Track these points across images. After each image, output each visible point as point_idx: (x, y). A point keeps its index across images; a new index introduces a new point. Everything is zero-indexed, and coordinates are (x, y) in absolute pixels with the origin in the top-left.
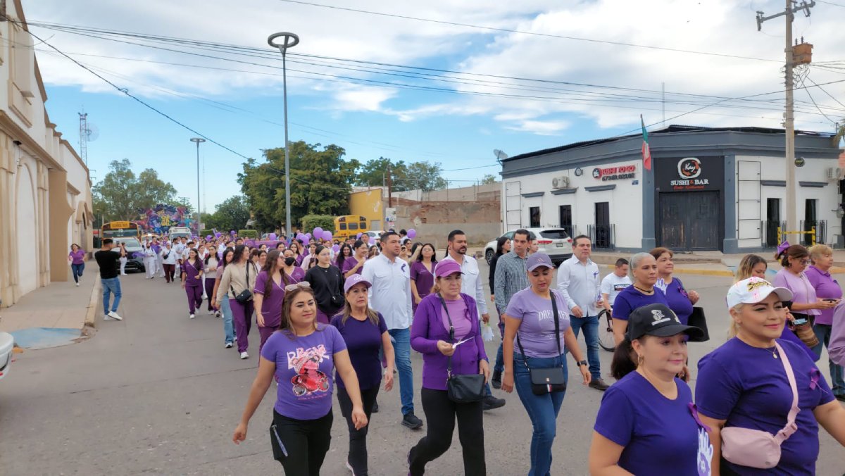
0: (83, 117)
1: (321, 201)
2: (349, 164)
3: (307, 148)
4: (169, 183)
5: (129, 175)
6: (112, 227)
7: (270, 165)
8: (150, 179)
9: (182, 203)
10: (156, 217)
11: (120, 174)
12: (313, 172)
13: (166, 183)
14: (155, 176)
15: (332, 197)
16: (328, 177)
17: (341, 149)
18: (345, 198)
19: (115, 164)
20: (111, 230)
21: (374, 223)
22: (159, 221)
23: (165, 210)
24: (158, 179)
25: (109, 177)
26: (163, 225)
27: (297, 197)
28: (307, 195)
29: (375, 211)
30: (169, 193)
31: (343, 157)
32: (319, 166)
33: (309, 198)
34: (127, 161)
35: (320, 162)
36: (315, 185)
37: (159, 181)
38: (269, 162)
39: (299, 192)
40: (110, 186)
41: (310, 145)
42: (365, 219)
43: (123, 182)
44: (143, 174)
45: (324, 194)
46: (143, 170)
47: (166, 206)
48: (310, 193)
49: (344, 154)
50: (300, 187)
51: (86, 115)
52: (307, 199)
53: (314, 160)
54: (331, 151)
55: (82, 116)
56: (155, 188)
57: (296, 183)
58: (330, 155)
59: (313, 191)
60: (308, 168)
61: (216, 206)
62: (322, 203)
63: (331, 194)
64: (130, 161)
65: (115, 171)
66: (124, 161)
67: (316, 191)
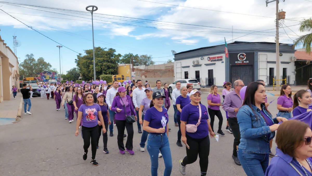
0: (15, 37)
1: (107, 69)
2: (117, 55)
3: (101, 49)
4: (49, 63)
5: (33, 60)
6: (27, 80)
7: (87, 56)
8: (41, 61)
9: (54, 71)
10: (44, 76)
11: (30, 59)
12: (104, 58)
13: (47, 63)
14: (43, 60)
15: (111, 68)
16: (109, 60)
17: (114, 50)
18: (116, 68)
19: (28, 55)
20: (27, 81)
21: (127, 77)
22: (45, 77)
23: (47, 73)
24: (45, 61)
25: (25, 61)
26: (47, 79)
27: (97, 68)
28: (102, 67)
29: (128, 73)
30: (49, 67)
31: (115, 53)
32: (106, 56)
33: (103, 68)
34: (32, 55)
35: (106, 55)
36: (105, 63)
37: (45, 62)
38: (87, 55)
39: (98, 66)
40: (26, 64)
41: (103, 48)
42: (124, 76)
43: (31, 63)
44: (38, 60)
45: (108, 67)
46: (39, 58)
47: (48, 72)
48: (103, 66)
49: (116, 52)
50: (99, 64)
51: (16, 37)
52: (101, 69)
53: (104, 54)
54: (111, 50)
55: (14, 37)
56: (43, 65)
57: (98, 63)
58: (110, 52)
59: (104, 66)
60: (102, 57)
61: (67, 72)
62: (107, 70)
63: (111, 67)
64: (33, 54)
65: (28, 58)
66: (31, 54)
67: (105, 66)
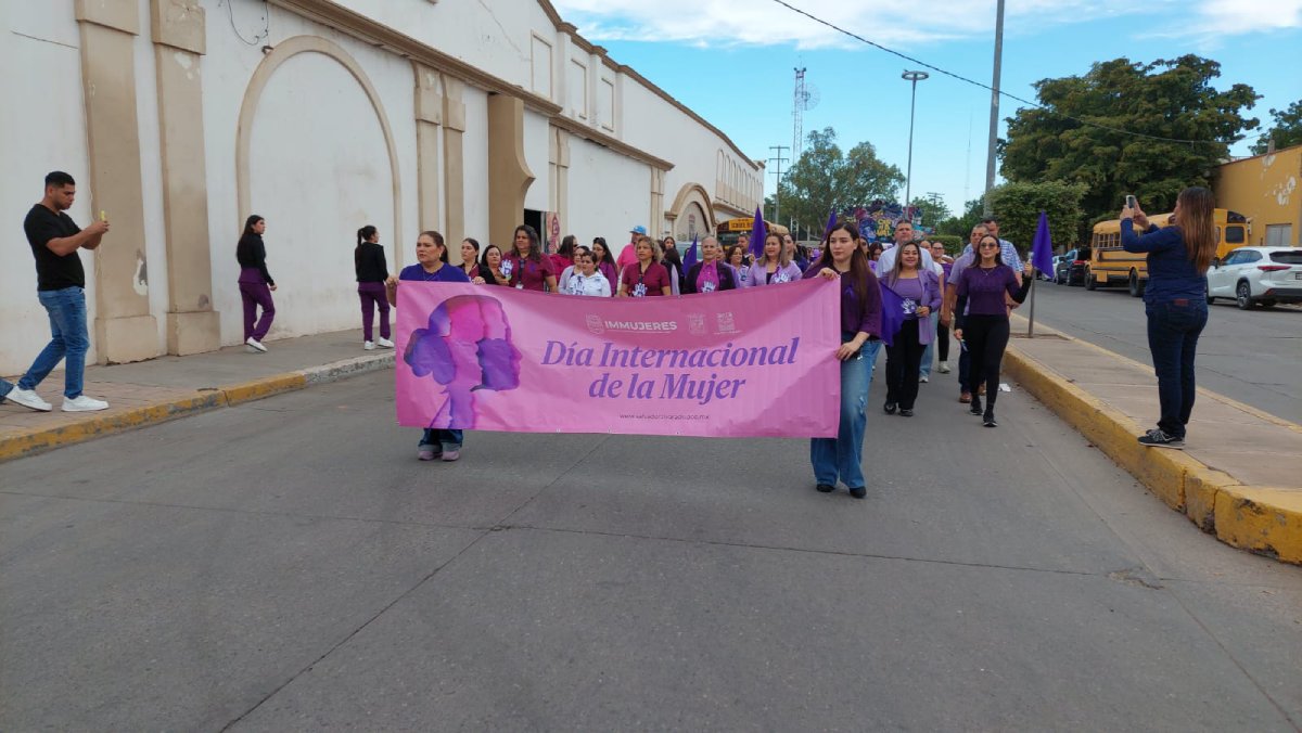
0: (800, 73)
1: (1145, 180)
2: (1227, 95)
3: (1131, 70)
4: (895, 166)
5: (835, 153)
7: (1042, 113)
8: (865, 160)
9: (932, 203)
10: (870, 221)
11: (820, 152)
12: (1132, 117)
13: (890, 165)
14: (872, 155)
15: (1170, 174)
16: (1166, 128)
17: (1210, 63)
18: (1207, 174)
19: (814, 135)
21: (1273, 231)
22: (874, 228)
23: (885, 211)
24: (876, 158)
25: (805, 157)
26: (880, 234)
27: (1088, 173)
28: (1113, 169)
29: (1281, 201)
30: (894, 182)
31: (1213, 82)
32: (1146, 105)
33: (1117, 176)
34: (830, 131)
35: (1152, 97)
36: (1130, 148)
37: (878, 162)
38: (1050, 108)
39: (1095, 163)
40: (805, 173)
41: (1139, 64)
42: (1242, 219)
43: (824, 164)
44: (854, 152)
45: (1153, 166)
46: (855, 145)
47: (886, 203)
48: (1120, 164)
49: (1218, 74)
50: (1098, 150)
51: (805, 70)
52: (1109, 178)
53: (1139, 93)
54: (1184, 68)
55: (798, 72)
56: (873, 174)
57: (1091, 144)
58: (1177, 77)
59: (1128, 159)
60: (1123, 112)
62: (1145, 186)
63: (1171, 165)
64: (836, 130)
65: (813, 147)
66: (826, 130)
67: (1135, 160)
